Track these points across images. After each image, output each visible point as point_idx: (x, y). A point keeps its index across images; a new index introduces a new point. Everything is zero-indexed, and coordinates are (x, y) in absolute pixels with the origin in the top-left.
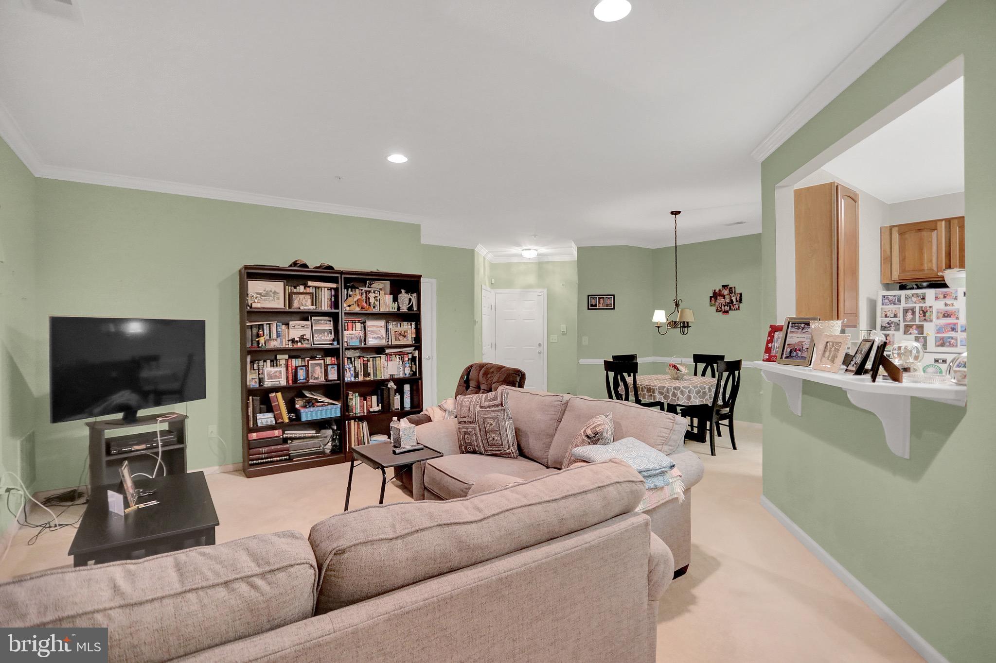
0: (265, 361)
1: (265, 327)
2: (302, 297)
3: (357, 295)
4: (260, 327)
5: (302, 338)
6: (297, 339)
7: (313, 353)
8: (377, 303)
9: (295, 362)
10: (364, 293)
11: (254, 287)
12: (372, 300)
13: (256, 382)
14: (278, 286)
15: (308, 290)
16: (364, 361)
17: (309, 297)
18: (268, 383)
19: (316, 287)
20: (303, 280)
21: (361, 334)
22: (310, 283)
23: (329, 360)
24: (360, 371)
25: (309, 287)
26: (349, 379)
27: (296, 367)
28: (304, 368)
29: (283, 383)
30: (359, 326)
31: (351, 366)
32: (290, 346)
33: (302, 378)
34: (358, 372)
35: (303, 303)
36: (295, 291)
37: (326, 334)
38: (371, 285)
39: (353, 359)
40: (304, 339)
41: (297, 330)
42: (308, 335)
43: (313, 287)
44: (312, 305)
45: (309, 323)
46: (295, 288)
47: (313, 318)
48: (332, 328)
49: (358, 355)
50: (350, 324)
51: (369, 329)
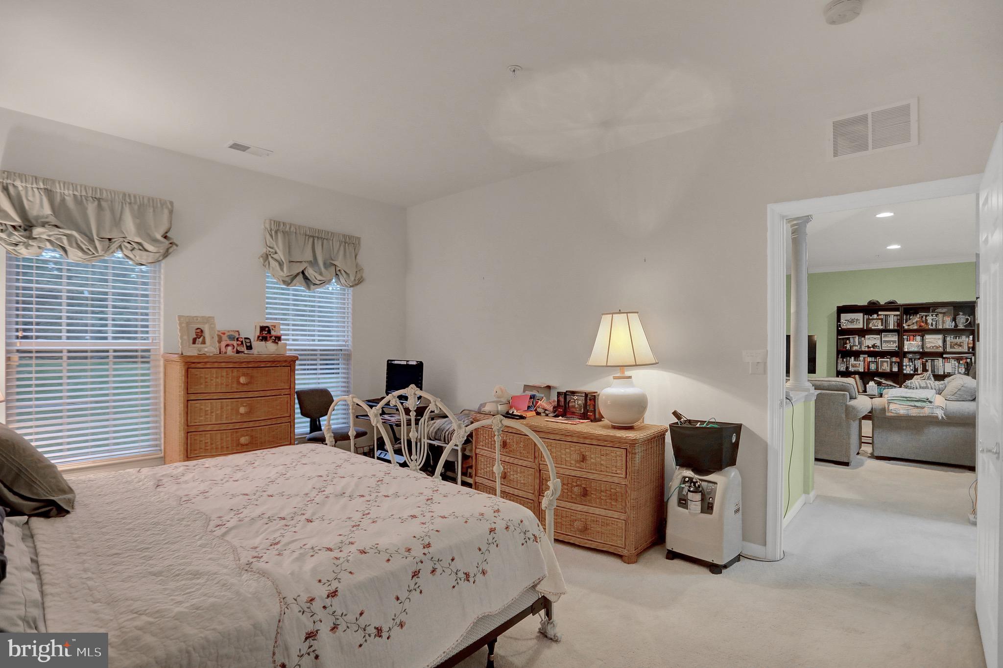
0: (850, 358)
1: (851, 339)
2: (874, 321)
3: (916, 318)
4: (848, 339)
5: (874, 346)
6: (870, 346)
7: (883, 354)
8: (934, 323)
9: (870, 359)
10: (924, 317)
11: (844, 317)
12: (930, 321)
13: (844, 368)
14: (860, 316)
15: (880, 317)
16: (922, 361)
17: (880, 321)
18: (851, 369)
19: (886, 315)
20: (876, 312)
21: (920, 343)
22: (880, 313)
23: (894, 359)
24: (919, 367)
25: (881, 315)
26: (908, 372)
27: (870, 362)
28: (875, 363)
29: (861, 370)
30: (918, 338)
31: (911, 364)
32: (866, 349)
33: (873, 368)
34: (918, 368)
35: (877, 325)
36: (871, 318)
37: (892, 343)
38: (935, 310)
39: (913, 360)
40: (876, 346)
41: (870, 341)
42: (878, 343)
43: (884, 315)
44: (882, 325)
45: (879, 336)
46: (871, 316)
47: (883, 334)
48: (897, 340)
49: (918, 357)
50: (912, 337)
51: (927, 340)
